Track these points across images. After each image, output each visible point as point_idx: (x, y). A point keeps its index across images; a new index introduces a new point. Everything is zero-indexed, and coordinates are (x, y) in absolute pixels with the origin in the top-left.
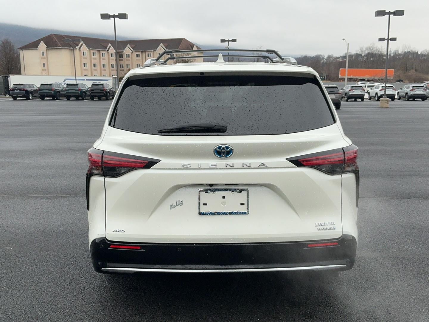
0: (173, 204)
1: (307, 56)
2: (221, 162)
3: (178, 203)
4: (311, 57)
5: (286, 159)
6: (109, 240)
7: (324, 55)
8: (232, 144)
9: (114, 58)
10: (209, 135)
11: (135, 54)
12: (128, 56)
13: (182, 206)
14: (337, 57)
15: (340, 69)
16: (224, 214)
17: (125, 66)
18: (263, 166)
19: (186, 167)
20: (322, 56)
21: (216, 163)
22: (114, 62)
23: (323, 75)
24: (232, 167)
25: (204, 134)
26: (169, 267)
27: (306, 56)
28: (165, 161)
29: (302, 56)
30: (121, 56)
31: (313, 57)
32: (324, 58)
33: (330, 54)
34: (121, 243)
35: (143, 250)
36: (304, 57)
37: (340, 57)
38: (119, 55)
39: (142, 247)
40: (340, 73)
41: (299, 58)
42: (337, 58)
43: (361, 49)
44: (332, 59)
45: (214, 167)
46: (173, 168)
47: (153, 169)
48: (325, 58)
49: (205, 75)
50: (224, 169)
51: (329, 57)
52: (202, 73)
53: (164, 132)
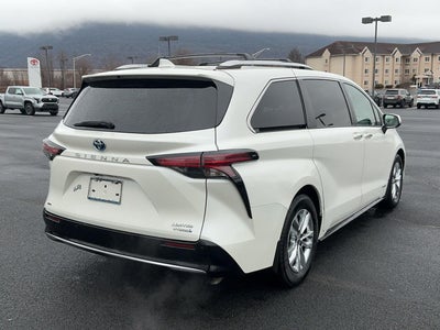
0: (75, 187)
2: (98, 154)
3: (78, 187)
5: (145, 157)
9: (399, 62)
11: (424, 57)
12: (415, 60)
13: (80, 190)
16: (103, 201)
17: (411, 71)
18: (126, 161)
19: (78, 156)
22: (398, 67)
24: (105, 160)
28: (69, 150)
30: (408, 60)
38: (406, 59)
45: (93, 158)
50: (100, 160)
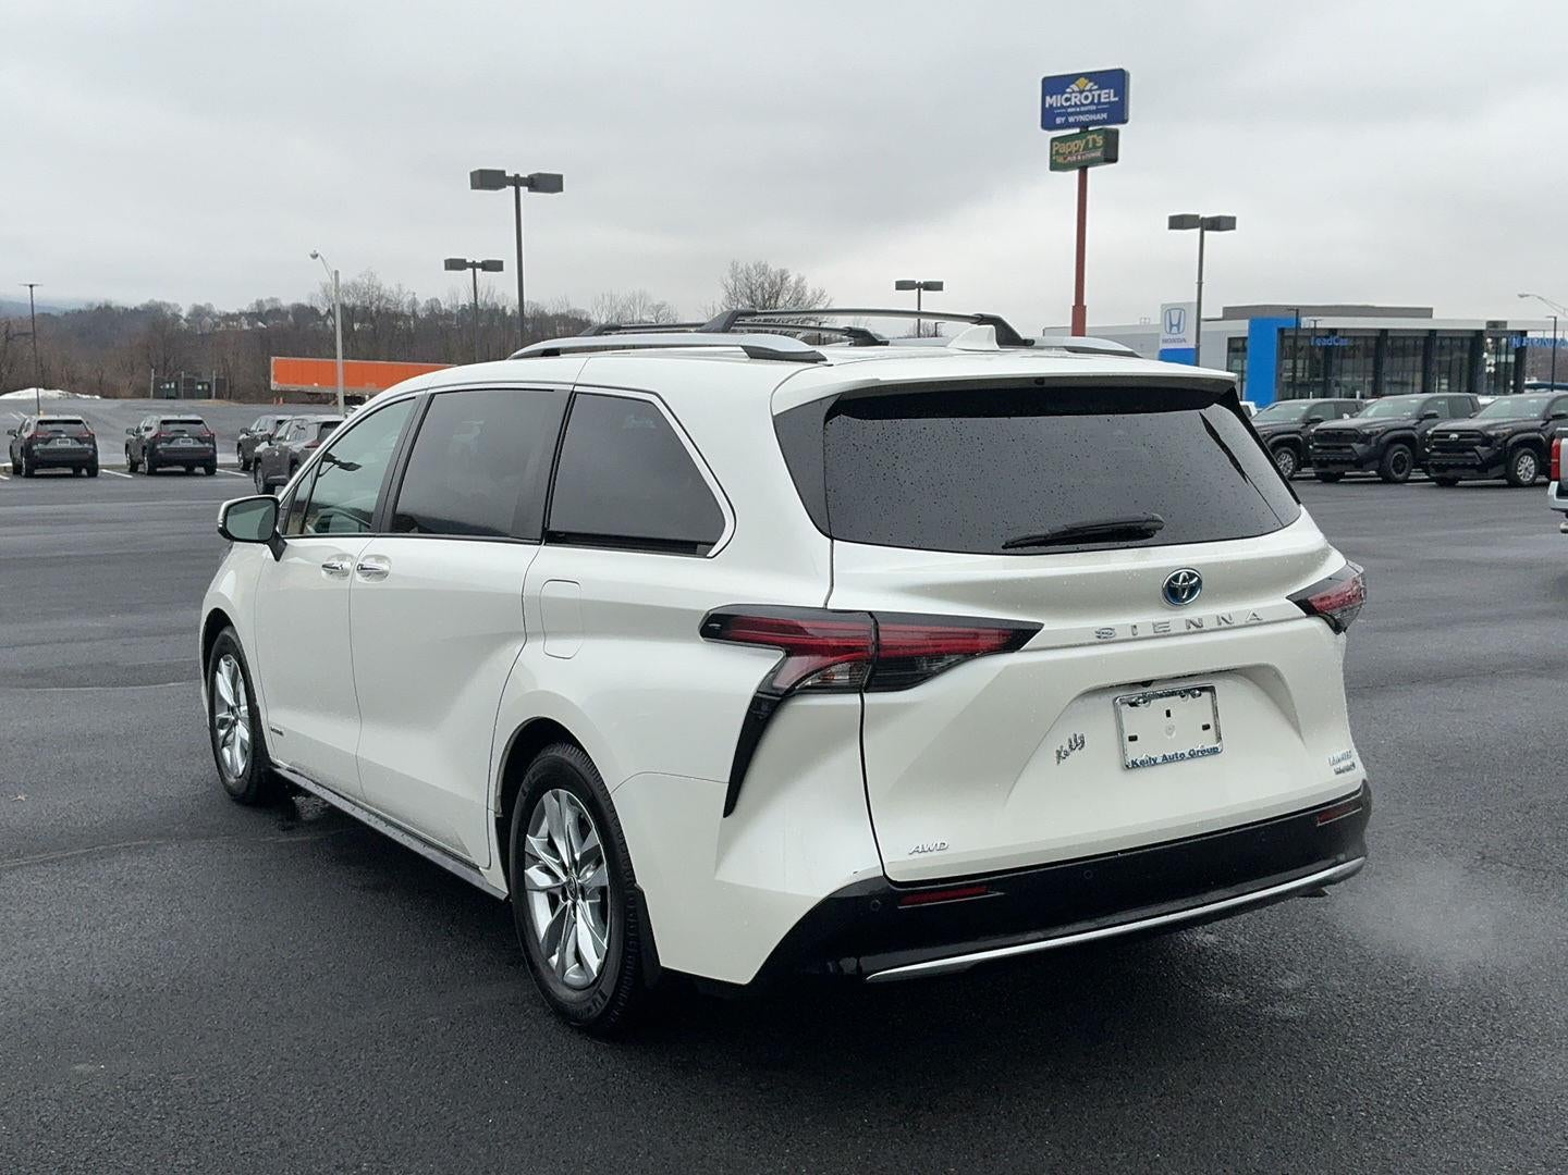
0: (1062, 747)
1: (113, 306)
2: (1177, 617)
3: (1074, 744)
4: (126, 309)
5: (1287, 598)
6: (899, 880)
7: (176, 305)
8: (1198, 565)
10: (1128, 547)
13: (1083, 750)
14: (228, 314)
15: (273, 359)
18: (1253, 619)
19: (1105, 637)
20: (169, 306)
21: (1166, 619)
23: (205, 380)
25: (1115, 544)
26: (1061, 931)
27: (108, 307)
28: (1053, 626)
29: (91, 305)
31: (135, 308)
32: (177, 317)
33: (202, 303)
34: (936, 884)
35: (998, 894)
36: (99, 308)
37: (241, 314)
39: (992, 885)
40: (273, 373)
41: (80, 311)
42: (228, 317)
43: (325, 291)
44: (209, 320)
45: (1162, 632)
46: (1064, 644)
47: (1025, 651)
48: (184, 314)
49: (1047, 384)
50: (1185, 634)
51: (199, 313)
52: (1040, 380)
53: (1022, 546)
